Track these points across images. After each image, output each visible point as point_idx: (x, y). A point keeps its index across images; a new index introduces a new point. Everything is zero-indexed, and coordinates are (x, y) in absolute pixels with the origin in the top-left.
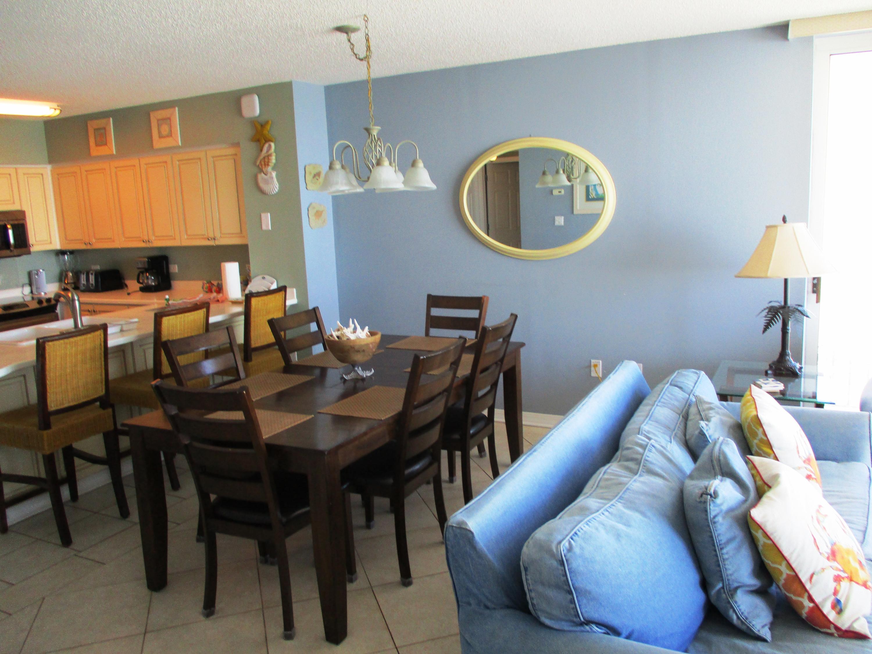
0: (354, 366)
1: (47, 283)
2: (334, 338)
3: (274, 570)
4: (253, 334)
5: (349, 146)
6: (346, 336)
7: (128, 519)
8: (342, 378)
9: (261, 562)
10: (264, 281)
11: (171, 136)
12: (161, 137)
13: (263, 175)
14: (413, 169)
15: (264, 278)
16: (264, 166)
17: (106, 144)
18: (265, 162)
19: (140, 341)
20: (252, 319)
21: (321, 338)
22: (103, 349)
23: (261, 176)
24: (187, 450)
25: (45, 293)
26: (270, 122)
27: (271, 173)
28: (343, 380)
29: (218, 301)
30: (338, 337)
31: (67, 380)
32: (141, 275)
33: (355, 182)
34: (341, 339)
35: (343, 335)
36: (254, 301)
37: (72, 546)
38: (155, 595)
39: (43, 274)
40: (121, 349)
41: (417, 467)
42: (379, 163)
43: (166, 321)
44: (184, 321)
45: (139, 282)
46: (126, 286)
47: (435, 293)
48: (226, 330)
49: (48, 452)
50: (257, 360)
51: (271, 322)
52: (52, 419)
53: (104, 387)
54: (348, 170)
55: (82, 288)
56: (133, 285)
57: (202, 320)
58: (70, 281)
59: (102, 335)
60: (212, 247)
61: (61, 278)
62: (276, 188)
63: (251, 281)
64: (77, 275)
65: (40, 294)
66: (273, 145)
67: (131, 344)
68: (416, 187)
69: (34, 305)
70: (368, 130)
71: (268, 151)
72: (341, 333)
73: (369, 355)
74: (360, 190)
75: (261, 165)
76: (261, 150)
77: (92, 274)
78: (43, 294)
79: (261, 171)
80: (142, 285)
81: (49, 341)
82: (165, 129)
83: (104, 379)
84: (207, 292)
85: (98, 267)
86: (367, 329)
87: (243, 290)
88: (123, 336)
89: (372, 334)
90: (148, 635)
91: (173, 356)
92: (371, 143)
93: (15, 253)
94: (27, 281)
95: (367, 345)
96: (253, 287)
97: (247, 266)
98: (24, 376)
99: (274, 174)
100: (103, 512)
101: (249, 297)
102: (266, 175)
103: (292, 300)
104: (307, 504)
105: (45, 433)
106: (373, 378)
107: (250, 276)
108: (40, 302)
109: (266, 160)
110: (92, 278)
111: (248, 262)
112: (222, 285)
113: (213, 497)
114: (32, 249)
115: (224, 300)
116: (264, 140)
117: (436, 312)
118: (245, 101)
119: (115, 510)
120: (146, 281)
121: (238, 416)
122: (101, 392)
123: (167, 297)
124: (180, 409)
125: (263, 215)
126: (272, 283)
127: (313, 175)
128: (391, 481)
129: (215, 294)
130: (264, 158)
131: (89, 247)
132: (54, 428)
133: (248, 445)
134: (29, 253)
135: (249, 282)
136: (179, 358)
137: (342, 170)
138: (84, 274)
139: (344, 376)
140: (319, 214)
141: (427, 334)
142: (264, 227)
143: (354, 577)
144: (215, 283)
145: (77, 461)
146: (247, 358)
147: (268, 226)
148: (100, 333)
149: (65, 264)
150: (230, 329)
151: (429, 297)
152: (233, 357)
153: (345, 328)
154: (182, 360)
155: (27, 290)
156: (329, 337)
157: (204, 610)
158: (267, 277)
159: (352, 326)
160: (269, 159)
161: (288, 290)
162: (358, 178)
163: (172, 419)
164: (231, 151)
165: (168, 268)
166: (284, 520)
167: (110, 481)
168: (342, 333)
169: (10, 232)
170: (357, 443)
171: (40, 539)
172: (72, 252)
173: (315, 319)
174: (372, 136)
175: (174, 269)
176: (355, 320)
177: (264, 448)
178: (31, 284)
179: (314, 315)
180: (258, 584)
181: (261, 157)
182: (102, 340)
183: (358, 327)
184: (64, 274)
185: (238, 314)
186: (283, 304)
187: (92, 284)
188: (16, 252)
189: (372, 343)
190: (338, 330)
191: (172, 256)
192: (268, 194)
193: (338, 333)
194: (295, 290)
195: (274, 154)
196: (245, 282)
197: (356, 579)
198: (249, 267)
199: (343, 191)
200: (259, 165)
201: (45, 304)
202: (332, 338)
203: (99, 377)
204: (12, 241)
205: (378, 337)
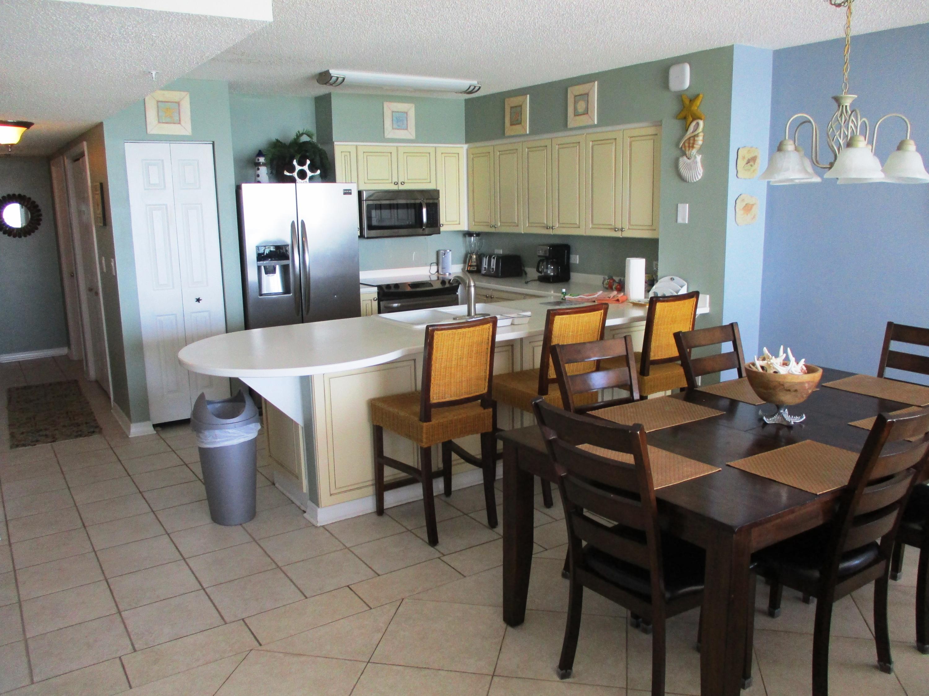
0: (779, 407)
1: (452, 264)
2: (757, 368)
3: (647, 639)
4: (654, 344)
5: (810, 122)
6: (773, 368)
7: (495, 529)
8: (761, 419)
9: (632, 625)
10: (672, 283)
11: (587, 113)
12: (576, 114)
13: (685, 158)
14: (899, 153)
15: (672, 279)
16: (687, 149)
17: (520, 123)
18: (689, 143)
19: (530, 338)
20: (655, 328)
21: (737, 362)
22: (490, 344)
23: (683, 160)
24: (562, 482)
25: (450, 274)
26: (701, 96)
27: (695, 157)
28: (762, 423)
29: (618, 300)
30: (762, 368)
31: (451, 373)
32: (541, 263)
33: (810, 169)
34: (766, 371)
35: (769, 365)
36: (659, 306)
37: (437, 547)
38: (510, 629)
39: (450, 255)
40: (510, 344)
41: (856, 562)
42: (850, 144)
43: (558, 320)
44: (578, 323)
45: (538, 271)
46: (526, 274)
47: (898, 321)
48: (624, 340)
49: (425, 446)
50: (654, 374)
51: (677, 336)
52: (433, 410)
53: (487, 384)
54: (802, 153)
55: (483, 272)
56: (532, 272)
57: (598, 324)
58: (475, 264)
59: (491, 330)
60: (619, 239)
61: (466, 259)
62: (699, 174)
63: (657, 281)
64: (480, 258)
65: (445, 274)
66: (701, 123)
67: (521, 339)
68: (900, 178)
69: (438, 286)
70: (837, 100)
71: (695, 130)
72: (767, 363)
73: (803, 397)
74: (817, 180)
75: (685, 147)
76: (687, 130)
77: (494, 258)
78: (447, 274)
79: (684, 154)
80: (540, 274)
81: (438, 330)
82: (581, 106)
83: (488, 376)
84: (607, 289)
85: (501, 252)
86: (802, 361)
87: (648, 291)
88: (513, 331)
89: (810, 370)
90: (496, 679)
91: (561, 363)
92: (841, 115)
93: (427, 233)
94: (435, 261)
95: (802, 383)
96: (660, 288)
97: (655, 263)
98: (415, 360)
99: (699, 158)
100: (471, 515)
101: (653, 301)
102: (689, 159)
103: (704, 308)
104: (700, 581)
105: (425, 424)
106: (804, 426)
107: (657, 276)
108: (443, 282)
109: (691, 142)
110: (493, 262)
111: (657, 259)
112: (624, 283)
113: (584, 543)
114: (442, 229)
115: (626, 300)
116: (692, 117)
117: (896, 346)
118: (673, 72)
119: (483, 516)
120: (545, 270)
121: (628, 458)
122: (484, 390)
123: (564, 290)
124: (560, 436)
125: (680, 206)
126: (682, 287)
127: (746, 161)
128: (816, 574)
129: (615, 293)
130: (689, 138)
131: (493, 230)
132: (434, 421)
133: (636, 496)
134: (439, 232)
135: (655, 282)
136: (566, 365)
137: (796, 153)
138: (486, 258)
139: (764, 418)
140: (748, 208)
141: (881, 374)
142: (680, 220)
143: (747, 682)
144: (617, 279)
145: (454, 456)
146: (643, 372)
147: (684, 219)
148: (489, 326)
149: (470, 245)
150: (628, 339)
151: (890, 324)
152: (628, 372)
153: (774, 357)
154: (570, 369)
155: (434, 269)
156: (750, 367)
157: (559, 670)
158: (677, 279)
159: (782, 356)
160: (694, 140)
161: (701, 296)
162: (815, 163)
163: (550, 443)
164: (651, 131)
165: (569, 258)
166: (668, 595)
167: (482, 482)
168: (769, 363)
169: (424, 210)
170: (778, 521)
171: (410, 531)
172: (478, 234)
173: (732, 338)
174: (843, 106)
175: (575, 259)
176: (789, 349)
177: (654, 504)
178: (438, 264)
179: (731, 333)
180: (624, 651)
181: (686, 138)
182: (491, 334)
183: (792, 359)
184: (469, 255)
185: (639, 319)
186: (693, 313)
187: (493, 269)
188: (427, 231)
189: (808, 382)
190: (764, 359)
191: (574, 246)
192: (689, 182)
193: (764, 363)
194: (708, 296)
195: (701, 135)
196: (651, 282)
197: (749, 685)
198: (657, 265)
199: (792, 180)
200: (681, 148)
201: (447, 285)
202: (754, 369)
203: (483, 374)
204: (425, 219)
205: (817, 376)
